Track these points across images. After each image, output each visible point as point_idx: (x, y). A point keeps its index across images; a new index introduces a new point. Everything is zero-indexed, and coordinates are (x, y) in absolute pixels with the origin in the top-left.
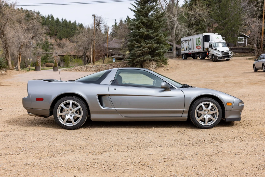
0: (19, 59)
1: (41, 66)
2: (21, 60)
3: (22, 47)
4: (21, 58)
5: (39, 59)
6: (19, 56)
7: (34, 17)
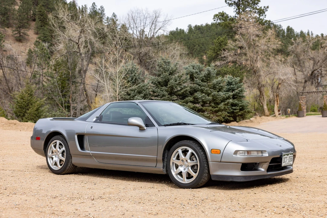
0: (276, 102)
1: (305, 110)
2: (278, 102)
3: (280, 86)
4: (278, 101)
5: (303, 101)
6: (276, 98)
7: (325, 45)
